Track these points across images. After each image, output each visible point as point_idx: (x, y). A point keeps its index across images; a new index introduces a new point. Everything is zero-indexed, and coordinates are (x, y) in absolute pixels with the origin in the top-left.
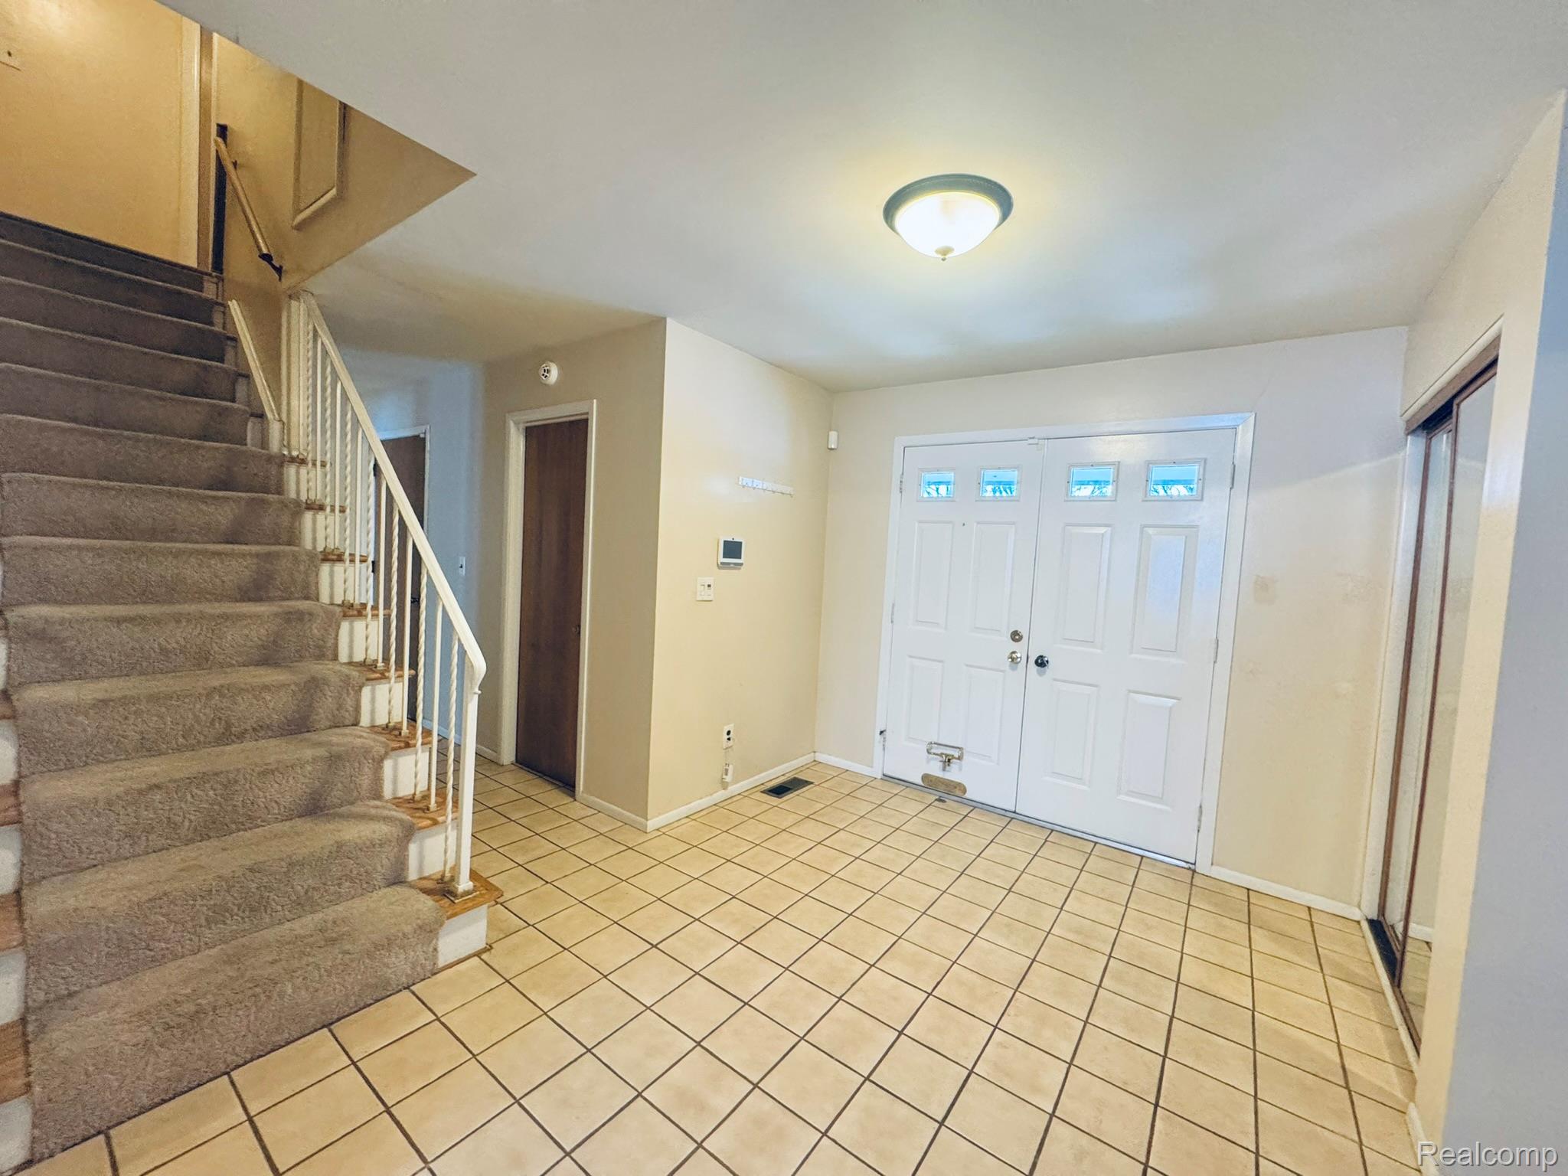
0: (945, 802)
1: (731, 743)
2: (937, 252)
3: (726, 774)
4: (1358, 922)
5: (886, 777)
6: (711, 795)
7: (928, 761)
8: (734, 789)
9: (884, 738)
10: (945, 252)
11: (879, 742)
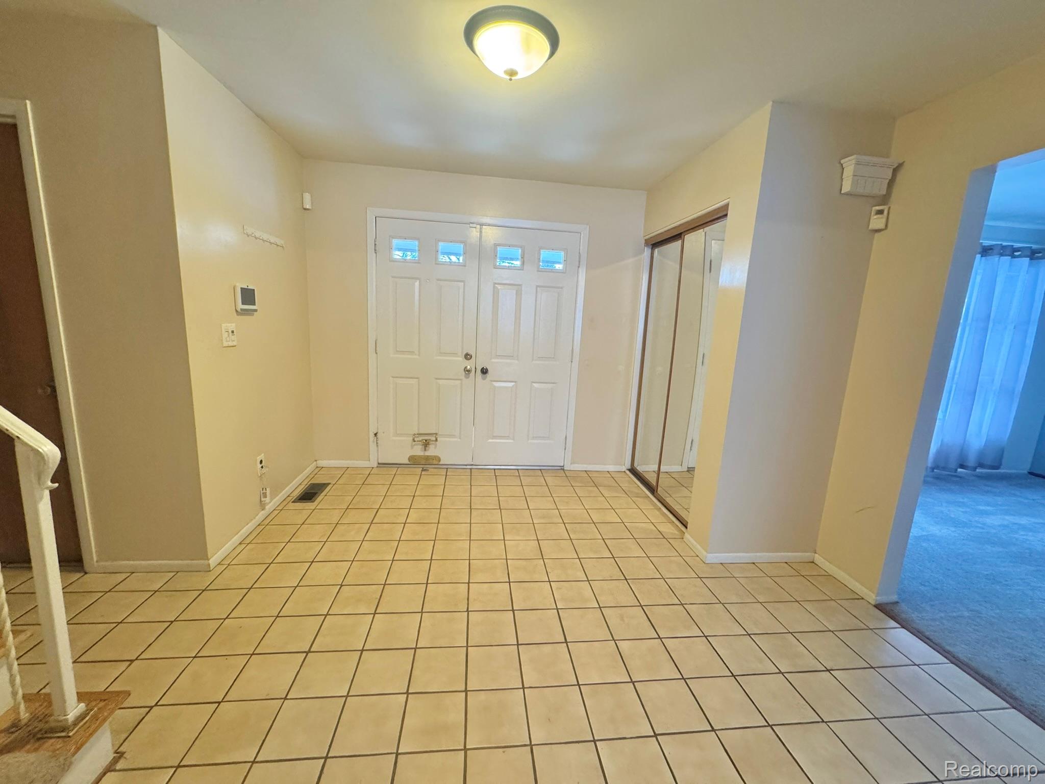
0: (428, 470)
1: (264, 470)
2: (506, 72)
3: (265, 497)
4: (625, 472)
5: (381, 465)
6: (254, 518)
7: (412, 447)
8: (269, 508)
9: (377, 438)
10: (512, 73)
11: (373, 442)
